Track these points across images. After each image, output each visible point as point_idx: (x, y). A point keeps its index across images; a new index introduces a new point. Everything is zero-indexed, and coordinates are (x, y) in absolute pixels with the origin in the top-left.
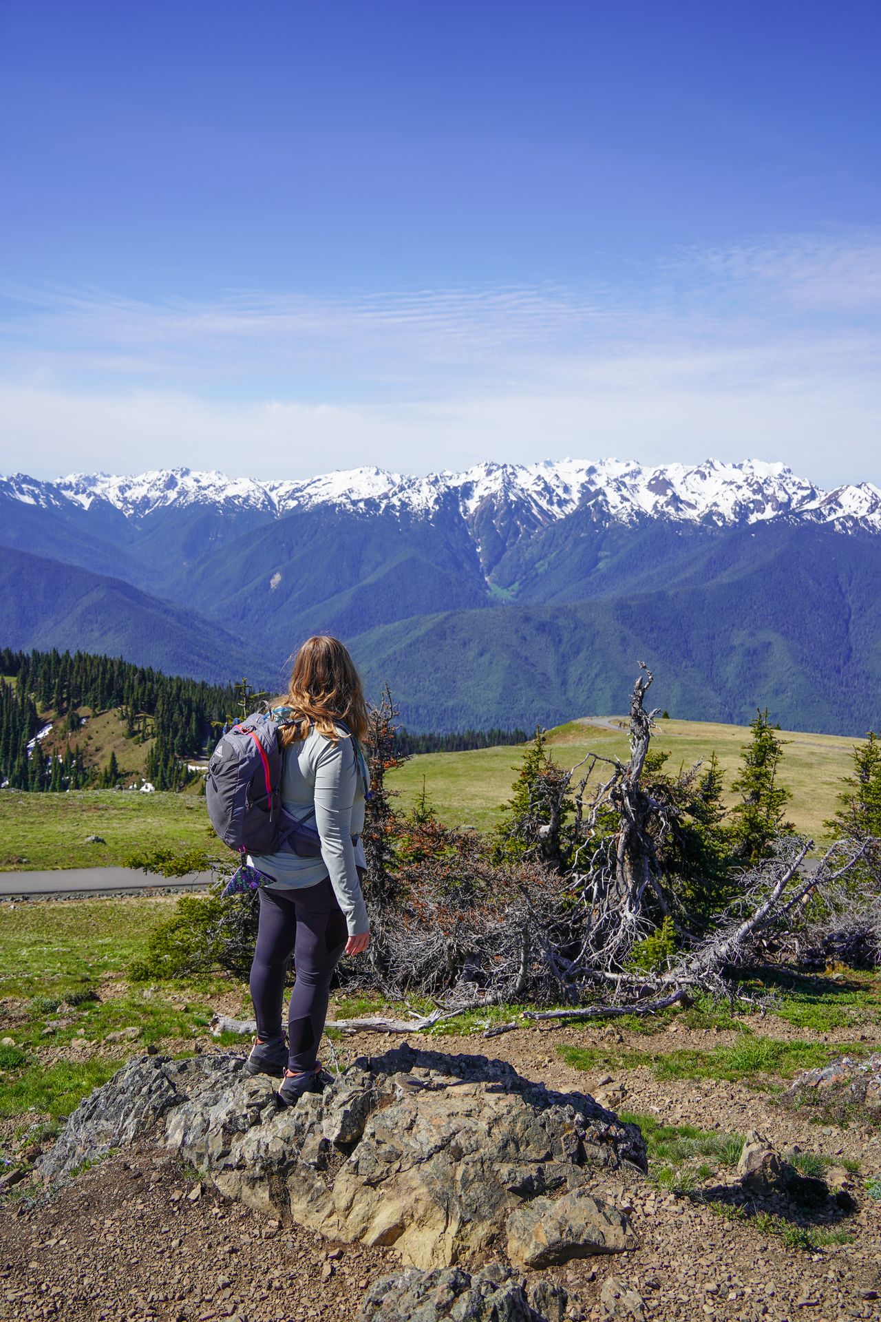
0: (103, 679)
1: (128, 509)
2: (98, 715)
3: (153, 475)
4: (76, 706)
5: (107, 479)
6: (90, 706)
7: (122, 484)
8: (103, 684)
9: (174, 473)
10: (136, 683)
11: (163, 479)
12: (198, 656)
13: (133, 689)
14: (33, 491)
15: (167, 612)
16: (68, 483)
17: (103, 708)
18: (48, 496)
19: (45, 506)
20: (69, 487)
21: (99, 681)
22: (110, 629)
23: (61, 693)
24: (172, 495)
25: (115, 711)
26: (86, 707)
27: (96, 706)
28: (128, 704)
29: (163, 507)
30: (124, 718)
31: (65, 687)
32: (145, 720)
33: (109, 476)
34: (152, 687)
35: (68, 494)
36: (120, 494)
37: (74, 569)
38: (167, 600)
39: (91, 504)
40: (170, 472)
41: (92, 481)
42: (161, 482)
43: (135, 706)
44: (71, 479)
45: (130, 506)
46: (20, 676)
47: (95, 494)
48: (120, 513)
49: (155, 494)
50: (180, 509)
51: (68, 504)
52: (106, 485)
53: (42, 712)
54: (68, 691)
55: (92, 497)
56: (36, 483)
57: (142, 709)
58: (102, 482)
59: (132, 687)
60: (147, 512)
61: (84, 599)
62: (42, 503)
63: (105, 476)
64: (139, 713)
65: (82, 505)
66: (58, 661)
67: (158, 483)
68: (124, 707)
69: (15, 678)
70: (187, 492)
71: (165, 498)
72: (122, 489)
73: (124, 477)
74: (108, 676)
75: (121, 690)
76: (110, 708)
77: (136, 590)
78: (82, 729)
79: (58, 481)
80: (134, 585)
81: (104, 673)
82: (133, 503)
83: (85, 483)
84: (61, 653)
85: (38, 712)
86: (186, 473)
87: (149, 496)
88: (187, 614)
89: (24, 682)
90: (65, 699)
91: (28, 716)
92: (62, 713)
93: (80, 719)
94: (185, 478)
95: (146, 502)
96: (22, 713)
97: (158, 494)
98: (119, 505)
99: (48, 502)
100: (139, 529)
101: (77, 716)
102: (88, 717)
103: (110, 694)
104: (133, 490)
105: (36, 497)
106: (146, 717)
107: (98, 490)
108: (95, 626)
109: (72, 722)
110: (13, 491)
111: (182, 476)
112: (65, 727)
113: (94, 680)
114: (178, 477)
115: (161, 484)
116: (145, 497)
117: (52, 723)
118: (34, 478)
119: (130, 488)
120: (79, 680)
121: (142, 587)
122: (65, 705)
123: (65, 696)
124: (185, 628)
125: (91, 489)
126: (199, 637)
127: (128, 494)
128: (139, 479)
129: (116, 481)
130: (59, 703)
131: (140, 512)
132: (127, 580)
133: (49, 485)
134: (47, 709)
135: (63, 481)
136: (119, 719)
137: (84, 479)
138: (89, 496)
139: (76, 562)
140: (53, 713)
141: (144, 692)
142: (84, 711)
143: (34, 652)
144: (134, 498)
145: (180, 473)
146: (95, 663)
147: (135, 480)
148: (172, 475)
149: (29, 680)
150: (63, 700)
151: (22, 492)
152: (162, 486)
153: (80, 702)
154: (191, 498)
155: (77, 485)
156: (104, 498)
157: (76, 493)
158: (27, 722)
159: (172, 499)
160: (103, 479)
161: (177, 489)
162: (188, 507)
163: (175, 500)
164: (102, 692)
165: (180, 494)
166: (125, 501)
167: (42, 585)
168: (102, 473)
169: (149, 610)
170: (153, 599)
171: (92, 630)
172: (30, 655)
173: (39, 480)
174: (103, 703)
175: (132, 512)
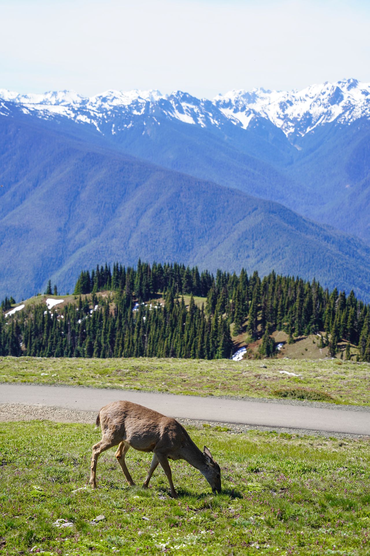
0: (302, 301)
1: (288, 127)
2: (295, 341)
3: (316, 89)
4: (272, 330)
5: (267, 95)
6: (287, 331)
7: (283, 100)
8: (301, 307)
9: (340, 86)
10: (337, 308)
11: (328, 92)
12: (361, 287)
13: (334, 314)
14: (192, 110)
15: (327, 238)
16: (227, 101)
17: (300, 334)
18: (206, 115)
19: (203, 125)
20: (228, 105)
21: (297, 304)
22: (267, 255)
23: (255, 316)
24: (337, 110)
25: (312, 337)
26: (282, 332)
27: (293, 331)
28: (329, 330)
29: (327, 124)
30: (324, 346)
31: (260, 308)
32: (348, 350)
33: (269, 92)
34: (356, 314)
35: (227, 112)
36: (280, 111)
37: (232, 192)
38: (328, 226)
39: (250, 123)
40: (336, 85)
41: (251, 98)
42: (325, 96)
43: (337, 333)
44: (230, 96)
45: (290, 124)
46: (210, 296)
47: (254, 112)
48: (279, 132)
49: (317, 110)
50: (344, 126)
51: (227, 123)
52: (266, 102)
53: (235, 334)
54: (263, 313)
55: (252, 115)
56: (195, 101)
57: (344, 337)
58: (262, 98)
59: (333, 313)
60: (308, 130)
61: (241, 223)
62: (200, 122)
63: (265, 92)
64: (340, 341)
65: (241, 124)
66: (246, 282)
67: (322, 97)
68: (324, 334)
69: (205, 299)
70: (354, 106)
71: (329, 114)
72: (283, 106)
73: (284, 93)
74: (307, 299)
75: (321, 315)
76: (308, 334)
77: (295, 215)
78: (278, 355)
79: (218, 98)
80: (292, 209)
81: (302, 295)
82: (294, 120)
83: (244, 100)
84: (250, 274)
85: (231, 335)
86: (353, 84)
87: (311, 112)
88: (349, 242)
89: (214, 303)
90: (260, 322)
91: (221, 338)
92: (256, 336)
93: (276, 344)
94: (353, 91)
95: (308, 119)
96: (215, 334)
97: (322, 109)
98: (279, 123)
99: (207, 121)
100: (299, 149)
101: (273, 340)
102: (284, 343)
103: (308, 319)
104: (294, 106)
105: (195, 116)
106: (350, 346)
107: (257, 107)
108: (252, 253)
109: (268, 347)
110: (172, 110)
111: (349, 88)
112: (260, 352)
113: (291, 303)
114: (344, 89)
115: (325, 98)
116: (308, 113)
117: (246, 347)
118: (193, 96)
119: (291, 104)
120: (275, 302)
121: (300, 211)
122: (259, 328)
123: (259, 318)
124: (347, 257)
125: (249, 106)
126: (362, 267)
127: (288, 111)
128: (301, 94)
129: (277, 98)
130: (253, 326)
131: (301, 130)
132: (284, 203)
133: (208, 103)
134: (240, 332)
135: (222, 98)
136: (319, 347)
137: (244, 96)
138: (248, 113)
139: (233, 185)
140: (246, 337)
141: (346, 318)
142: (279, 335)
143: (219, 273)
144: (295, 115)
145: (347, 85)
146: (292, 285)
147: (297, 96)
148: (338, 88)
149: (220, 300)
150: (258, 322)
151: (181, 111)
152: (326, 101)
153: (275, 325)
154: (358, 113)
155: (237, 102)
156: (263, 115)
157: (235, 111)
158: (221, 344)
159: (336, 115)
160: (262, 95)
161: (342, 104)
162: (354, 123)
163: (340, 116)
164: (300, 316)
165: (346, 109)
166: (286, 118)
167: (200, 208)
168: (262, 89)
169: (308, 237)
170: (313, 225)
171: (248, 256)
172: (215, 275)
173: (199, 97)
174: (301, 328)
175: (292, 130)
